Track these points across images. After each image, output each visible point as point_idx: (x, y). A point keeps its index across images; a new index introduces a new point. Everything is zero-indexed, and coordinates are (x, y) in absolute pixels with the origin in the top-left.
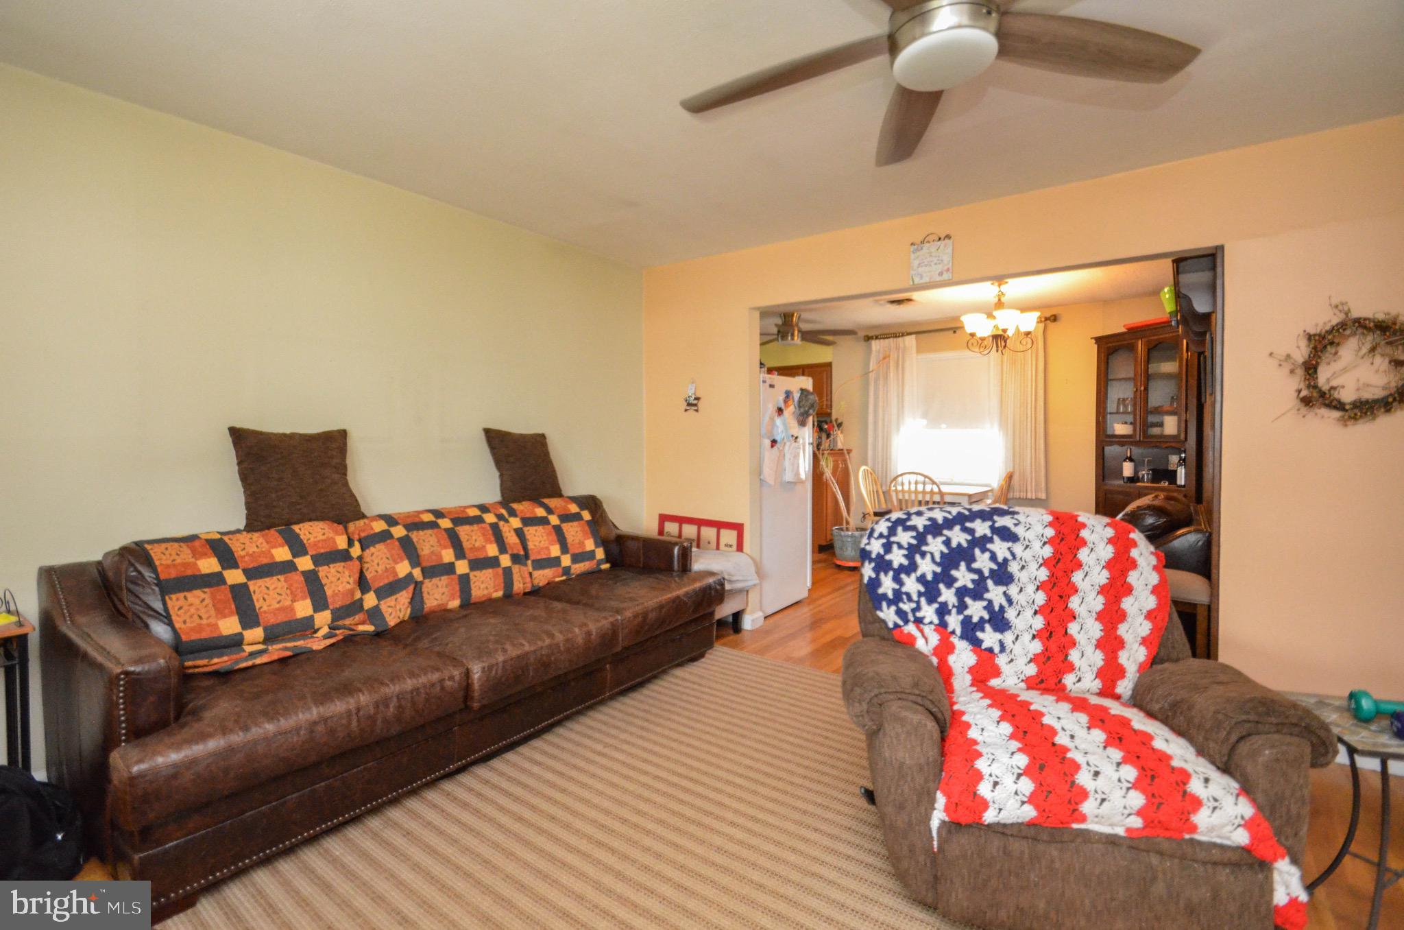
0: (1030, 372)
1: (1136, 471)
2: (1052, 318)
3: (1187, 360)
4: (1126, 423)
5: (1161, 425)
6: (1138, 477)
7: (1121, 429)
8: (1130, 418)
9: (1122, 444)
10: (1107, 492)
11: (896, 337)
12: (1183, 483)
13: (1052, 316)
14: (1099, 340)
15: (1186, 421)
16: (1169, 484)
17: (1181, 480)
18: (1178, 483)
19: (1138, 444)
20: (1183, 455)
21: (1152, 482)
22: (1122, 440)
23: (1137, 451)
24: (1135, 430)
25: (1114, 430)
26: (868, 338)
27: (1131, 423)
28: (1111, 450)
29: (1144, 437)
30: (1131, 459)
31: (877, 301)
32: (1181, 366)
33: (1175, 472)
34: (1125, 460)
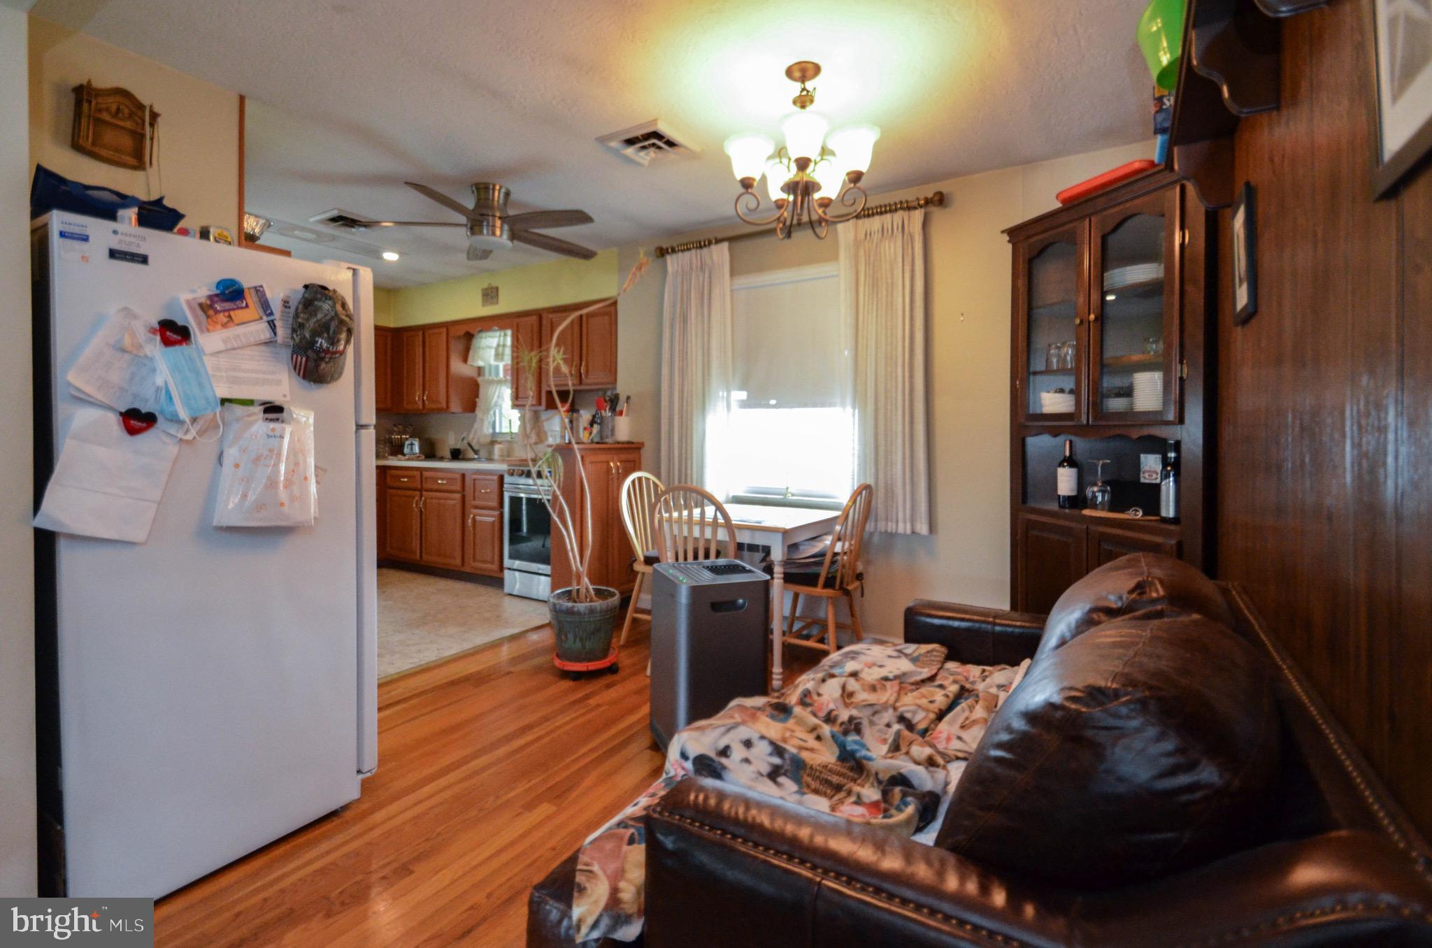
0: (900, 300)
1: (1081, 484)
2: (937, 198)
3: (1182, 245)
4: (1062, 391)
5: (1128, 392)
6: (1085, 497)
7: (1052, 402)
8: (1069, 383)
9: (1055, 432)
10: (1030, 525)
11: (701, 247)
12: (1171, 514)
13: (936, 194)
14: (1016, 234)
15: (1181, 379)
16: (1144, 514)
17: (1168, 509)
18: (1164, 514)
19: (1081, 431)
20: (1172, 455)
21: (1111, 510)
22: (1055, 424)
23: (1083, 445)
24: (1078, 403)
25: (1041, 406)
26: (662, 253)
27: (1071, 392)
28: (1038, 444)
29: (1095, 419)
30: (1071, 462)
31: (644, 148)
32: (1169, 270)
33: (1157, 488)
34: (1061, 465)
